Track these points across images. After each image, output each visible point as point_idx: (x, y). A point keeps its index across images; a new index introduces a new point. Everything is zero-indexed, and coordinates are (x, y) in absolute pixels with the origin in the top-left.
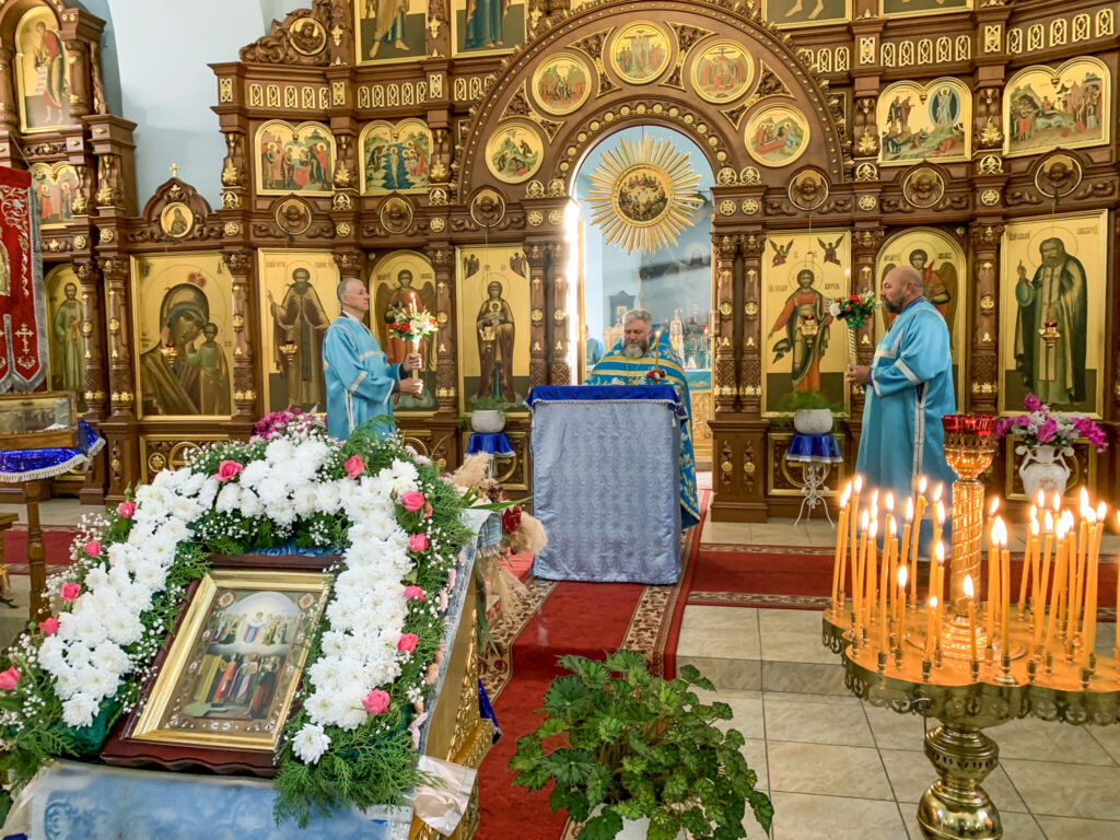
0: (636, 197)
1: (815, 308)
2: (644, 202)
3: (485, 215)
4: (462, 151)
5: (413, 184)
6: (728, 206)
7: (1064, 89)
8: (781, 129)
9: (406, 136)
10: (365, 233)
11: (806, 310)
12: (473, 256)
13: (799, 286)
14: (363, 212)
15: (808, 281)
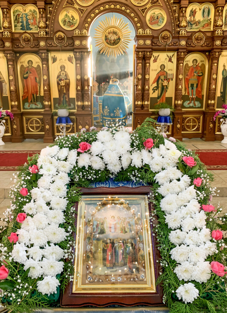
0: (110, 37)
1: (165, 77)
2: (113, 39)
3: (59, 41)
4: (50, 18)
5: (32, 29)
6: (141, 42)
8: (158, 16)
9: (29, 11)
10: (15, 46)
11: (162, 77)
12: (54, 56)
13: (160, 70)
14: (14, 38)
15: (163, 68)
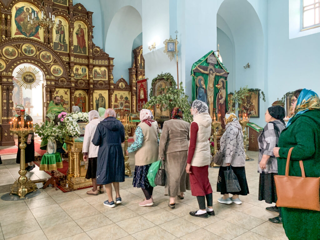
0: (27, 78)
1: (63, 103)
6: (49, 83)
7: (101, 71)
15: (62, 97)
